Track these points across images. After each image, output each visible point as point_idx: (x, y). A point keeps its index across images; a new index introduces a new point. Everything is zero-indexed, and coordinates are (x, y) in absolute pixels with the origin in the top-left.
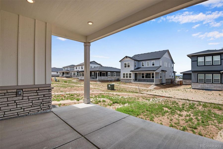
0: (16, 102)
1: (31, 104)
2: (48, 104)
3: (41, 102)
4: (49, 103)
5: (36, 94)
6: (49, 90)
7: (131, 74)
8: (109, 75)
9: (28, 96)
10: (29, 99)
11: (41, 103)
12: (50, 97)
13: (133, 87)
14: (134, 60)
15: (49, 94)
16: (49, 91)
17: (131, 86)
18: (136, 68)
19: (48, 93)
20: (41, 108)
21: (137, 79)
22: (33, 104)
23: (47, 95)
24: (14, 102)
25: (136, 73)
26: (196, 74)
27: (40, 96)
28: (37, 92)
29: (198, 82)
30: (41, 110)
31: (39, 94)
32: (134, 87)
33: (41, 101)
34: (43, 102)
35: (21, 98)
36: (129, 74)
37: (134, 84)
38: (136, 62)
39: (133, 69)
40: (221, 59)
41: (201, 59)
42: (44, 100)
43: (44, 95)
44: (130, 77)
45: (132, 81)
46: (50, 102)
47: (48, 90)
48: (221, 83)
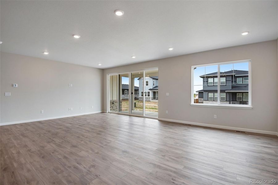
7: (149, 92)
8: (126, 93)
13: (151, 105)
14: (152, 79)
17: (150, 105)
18: (154, 86)
21: (155, 97)
25: (154, 92)
26: (207, 92)
29: (208, 100)
32: (153, 105)
36: (148, 92)
37: (152, 103)
38: (154, 80)
39: (152, 88)
40: (226, 81)
41: (211, 80)
44: (149, 95)
45: (151, 99)
48: (226, 101)
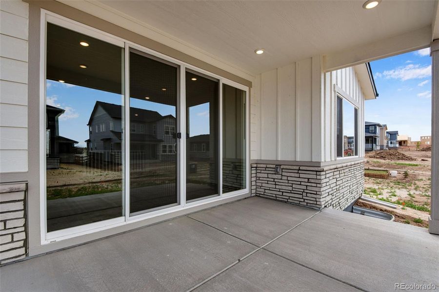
0: (275, 180)
1: (290, 188)
2: (315, 196)
3: (304, 190)
4: (316, 194)
5: (297, 175)
6: (317, 171)
9: (288, 176)
10: (288, 181)
11: (304, 192)
12: (318, 185)
15: (316, 179)
16: (316, 175)
19: (314, 177)
20: (304, 199)
22: (294, 189)
23: (312, 181)
24: (273, 180)
27: (303, 180)
28: (298, 173)
30: (304, 201)
31: (301, 176)
33: (305, 187)
34: (307, 189)
35: (279, 177)
42: (309, 188)
43: (308, 179)
46: (318, 193)
47: (315, 173)
